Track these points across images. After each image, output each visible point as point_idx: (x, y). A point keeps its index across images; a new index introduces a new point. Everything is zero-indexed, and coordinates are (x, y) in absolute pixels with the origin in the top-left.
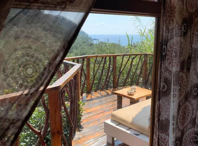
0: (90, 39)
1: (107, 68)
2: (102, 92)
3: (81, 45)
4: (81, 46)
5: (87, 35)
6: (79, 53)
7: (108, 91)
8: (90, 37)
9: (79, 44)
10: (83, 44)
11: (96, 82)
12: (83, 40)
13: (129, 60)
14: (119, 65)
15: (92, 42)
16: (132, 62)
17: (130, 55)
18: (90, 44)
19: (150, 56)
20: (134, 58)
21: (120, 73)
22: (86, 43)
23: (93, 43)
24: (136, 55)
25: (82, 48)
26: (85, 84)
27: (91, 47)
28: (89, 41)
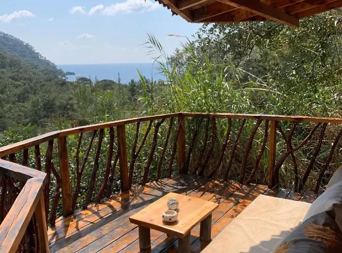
0: (61, 73)
1: (105, 151)
2: (101, 207)
3: (43, 85)
4: (45, 87)
5: (54, 67)
6: (40, 100)
7: (113, 202)
8: (60, 70)
9: (39, 83)
10: (46, 83)
11: (83, 184)
12: (47, 76)
13: (149, 129)
14: (130, 141)
15: (64, 78)
16: (156, 131)
17: (152, 120)
18: (61, 82)
19: (190, 118)
20: (159, 124)
21: (134, 157)
22: (53, 82)
23: (67, 80)
24: (164, 118)
25: (46, 92)
26: (58, 197)
27: (62, 88)
28: (60, 77)
